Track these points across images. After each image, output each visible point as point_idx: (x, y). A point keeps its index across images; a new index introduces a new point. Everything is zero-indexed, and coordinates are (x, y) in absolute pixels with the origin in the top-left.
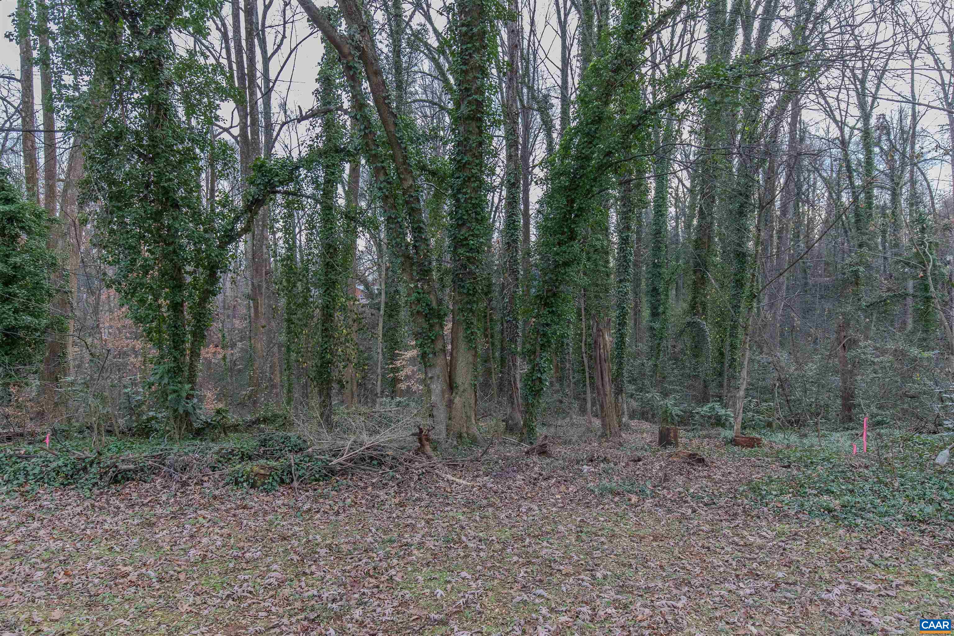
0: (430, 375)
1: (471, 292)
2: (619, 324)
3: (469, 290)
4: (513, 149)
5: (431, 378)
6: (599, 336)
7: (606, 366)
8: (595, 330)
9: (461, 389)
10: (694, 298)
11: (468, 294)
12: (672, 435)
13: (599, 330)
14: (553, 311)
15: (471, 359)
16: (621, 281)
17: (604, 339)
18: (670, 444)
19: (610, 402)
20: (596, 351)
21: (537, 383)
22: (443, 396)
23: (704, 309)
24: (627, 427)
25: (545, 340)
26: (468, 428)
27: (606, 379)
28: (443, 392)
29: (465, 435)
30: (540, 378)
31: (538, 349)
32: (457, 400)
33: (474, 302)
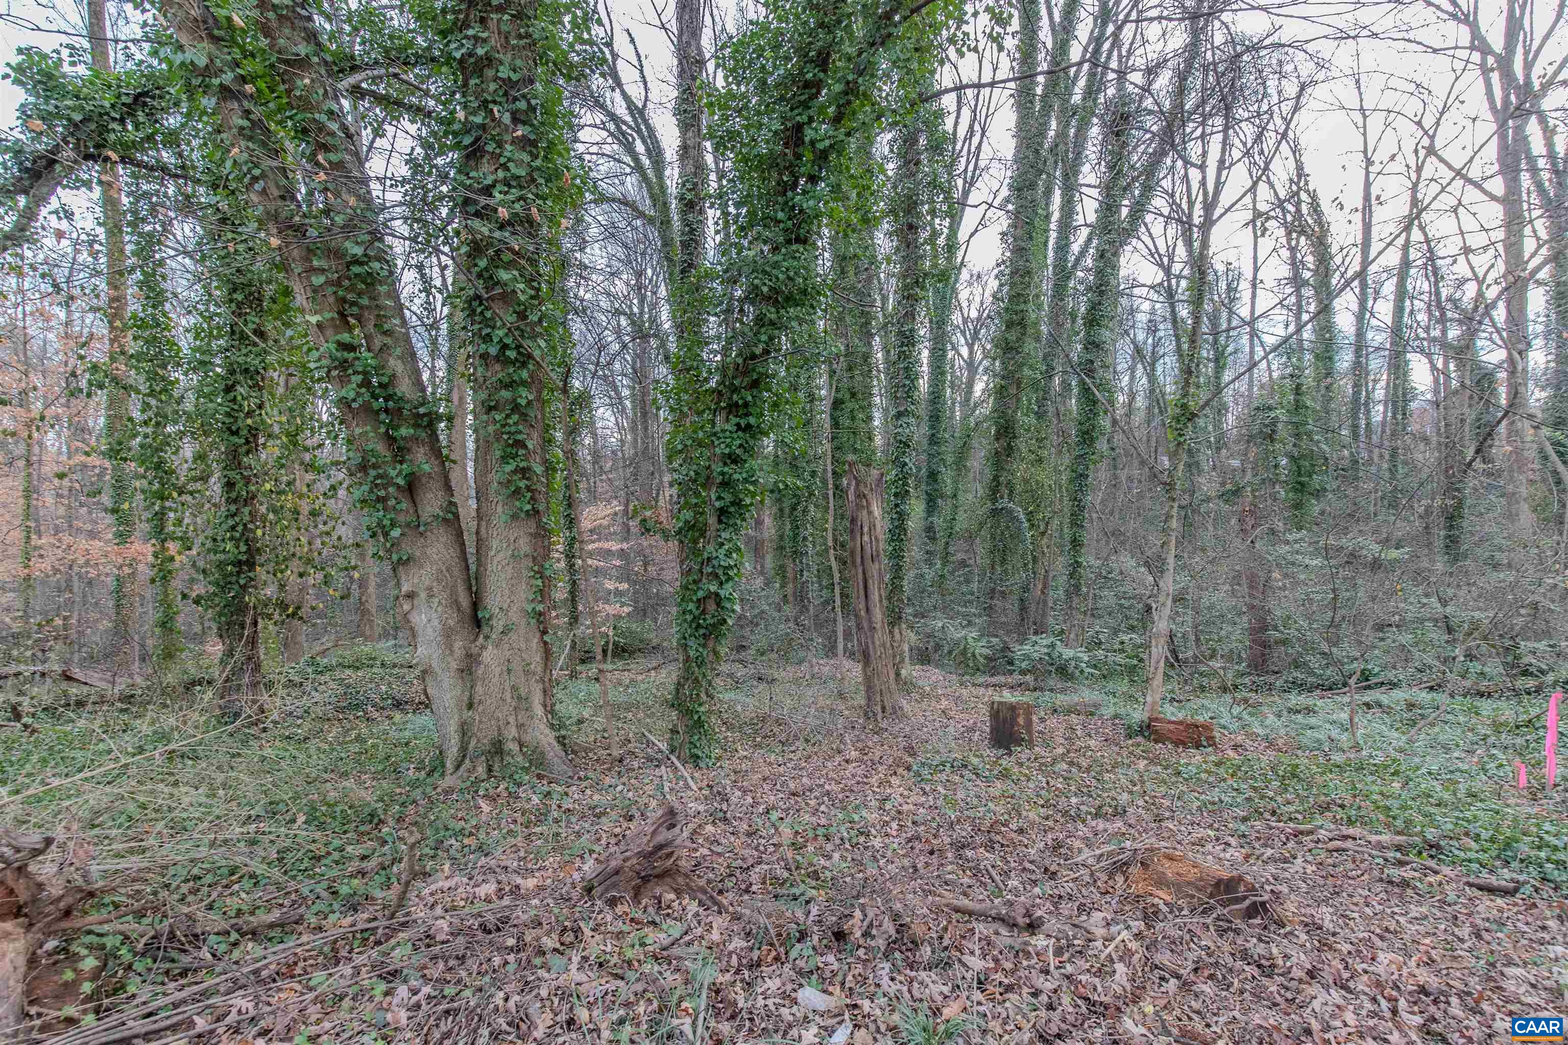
0: (405, 588)
1: (512, 354)
2: (896, 495)
3: (505, 347)
4: (690, 134)
5: (411, 596)
6: (859, 507)
7: (873, 569)
8: (851, 497)
9: (499, 624)
10: (996, 478)
11: (501, 358)
12: (1021, 721)
13: (860, 496)
14: (749, 427)
15: (525, 546)
16: (899, 415)
17: (870, 513)
18: (1019, 742)
19: (883, 645)
20: (853, 539)
21: (711, 607)
22: (450, 647)
23: (1011, 492)
24: (907, 686)
25: (728, 497)
26: (520, 726)
27: (875, 596)
28: (448, 634)
29: (513, 747)
30: (717, 595)
31: (712, 520)
32: (489, 655)
33: (523, 383)
